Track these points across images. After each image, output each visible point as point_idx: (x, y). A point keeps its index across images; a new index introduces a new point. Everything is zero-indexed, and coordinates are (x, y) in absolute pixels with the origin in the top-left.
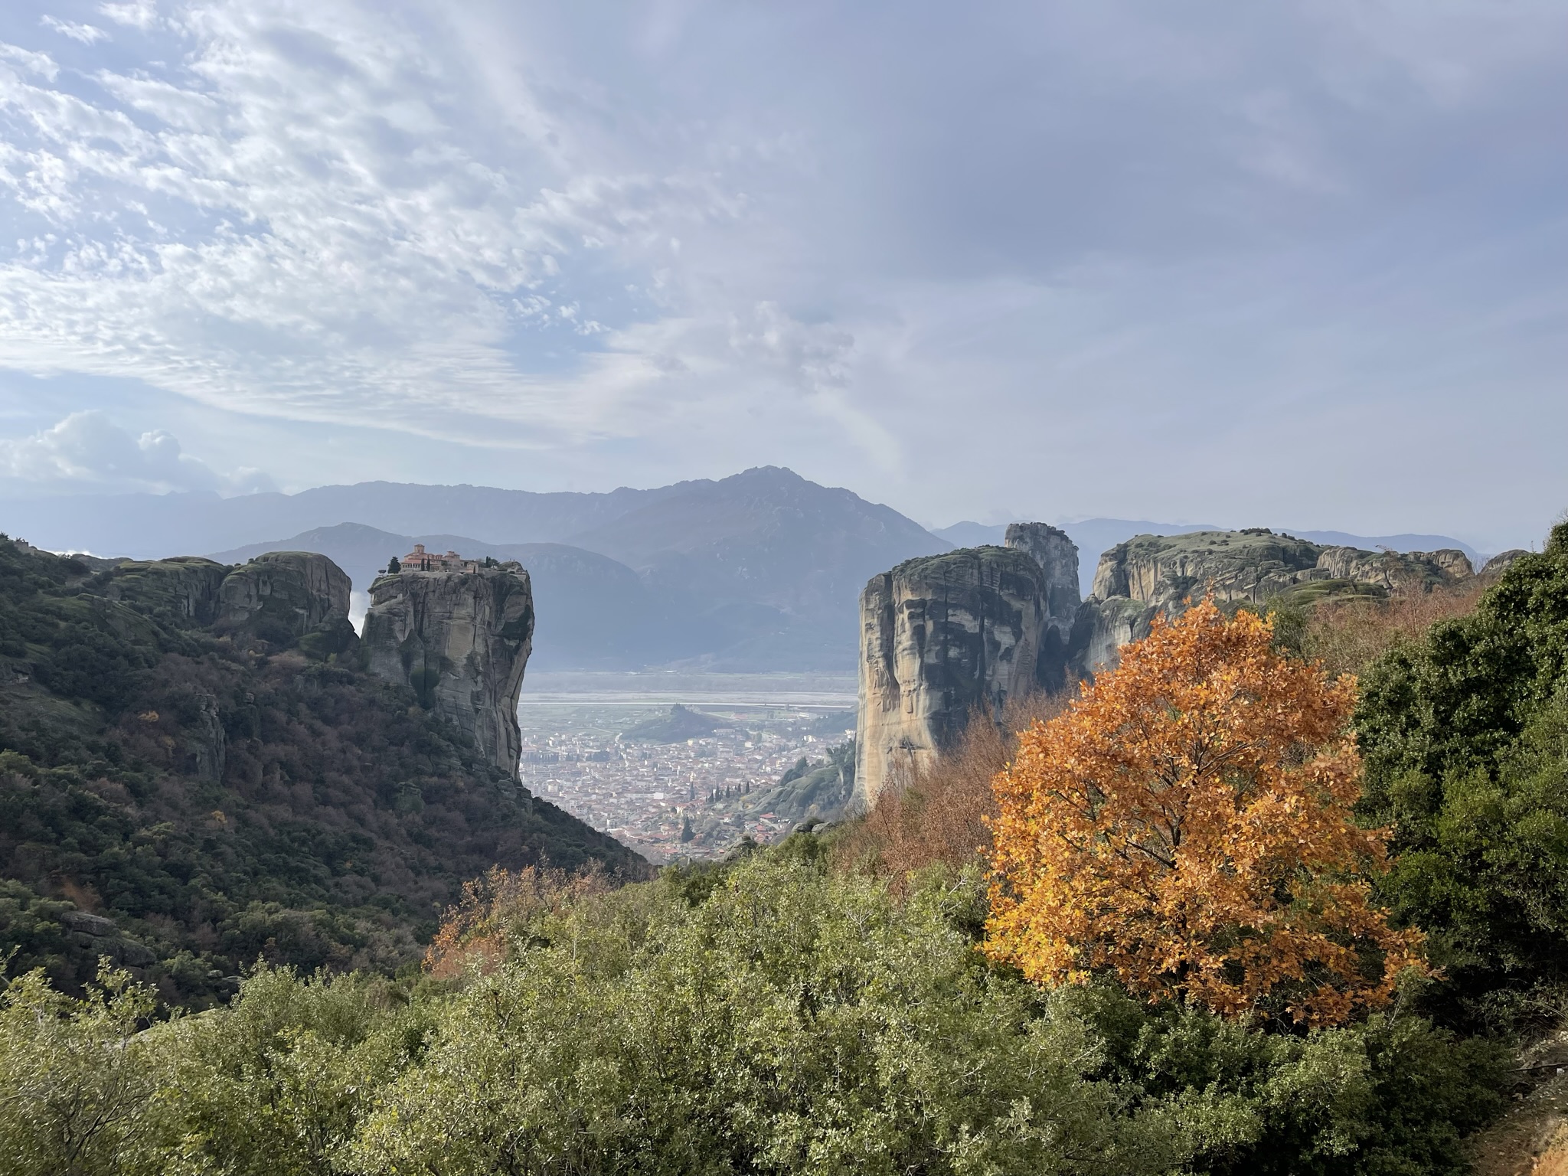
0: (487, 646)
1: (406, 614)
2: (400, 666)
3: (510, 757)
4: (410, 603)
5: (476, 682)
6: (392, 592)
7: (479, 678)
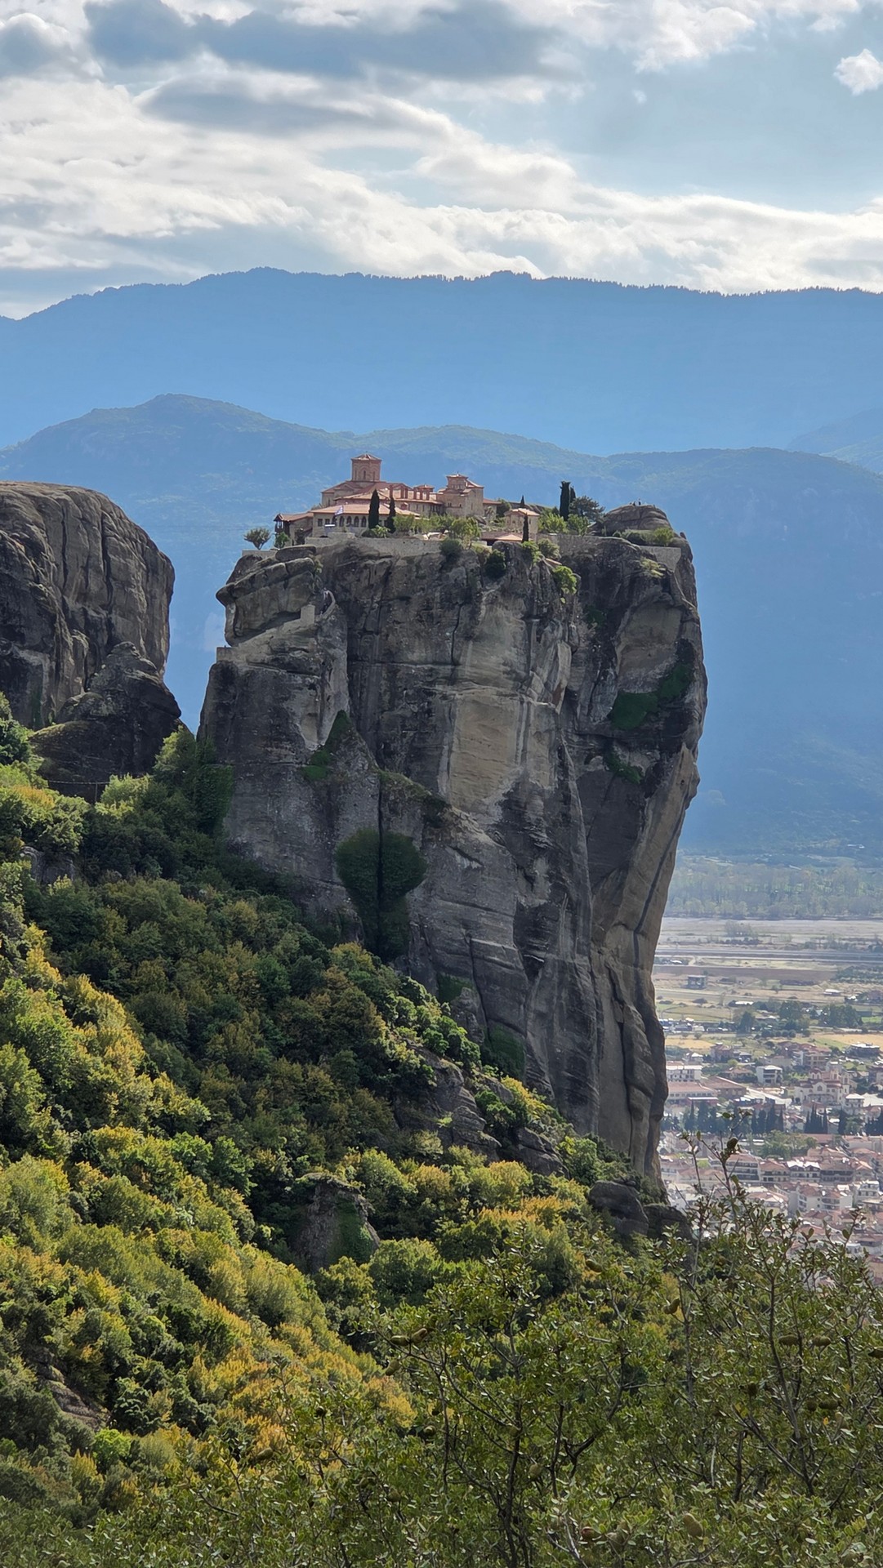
0: (563, 767)
1: (326, 666)
2: (307, 824)
3: (633, 1112)
4: (337, 634)
5: (530, 880)
6: (287, 600)
7: (540, 867)
